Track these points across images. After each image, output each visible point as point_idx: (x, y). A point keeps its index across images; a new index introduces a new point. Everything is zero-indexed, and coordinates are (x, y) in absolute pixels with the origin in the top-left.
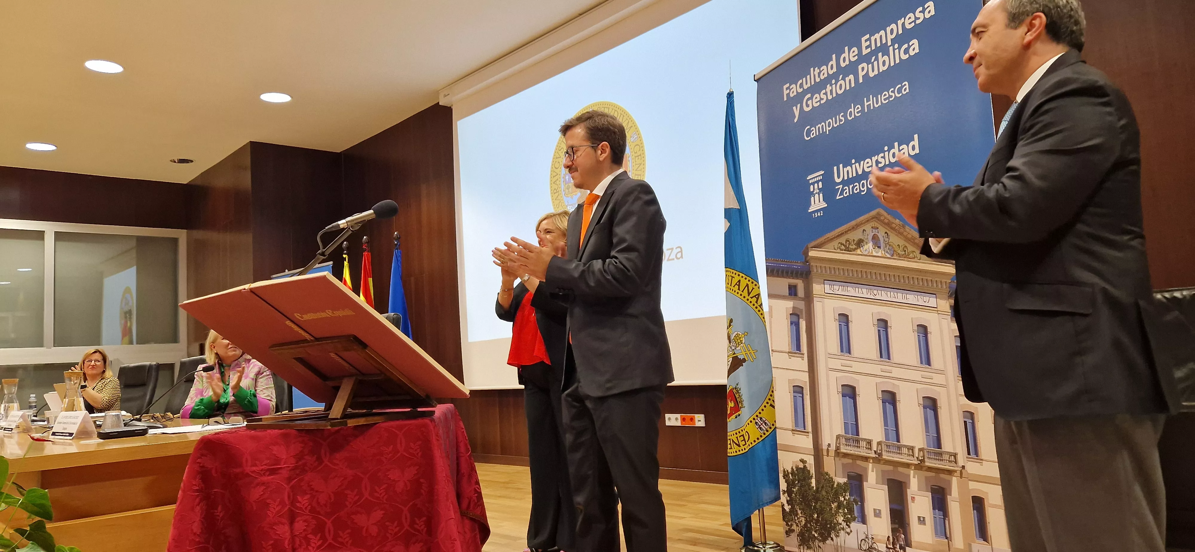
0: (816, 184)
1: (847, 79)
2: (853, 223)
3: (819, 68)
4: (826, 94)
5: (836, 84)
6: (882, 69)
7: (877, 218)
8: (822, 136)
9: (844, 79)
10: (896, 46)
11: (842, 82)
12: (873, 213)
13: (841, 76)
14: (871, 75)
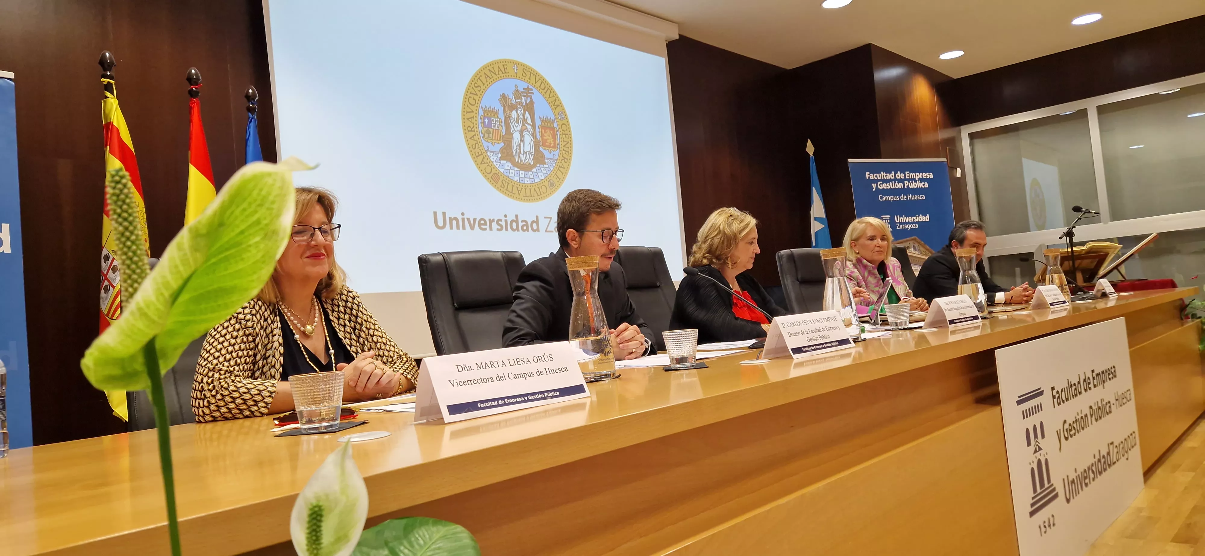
0: (886, 221)
1: (900, 184)
2: (905, 239)
3: (886, 173)
4: (890, 185)
5: (895, 183)
6: (914, 187)
7: (915, 239)
8: (888, 202)
9: (898, 183)
10: (920, 181)
11: (898, 184)
12: (913, 237)
13: (897, 182)
14: (910, 187)
